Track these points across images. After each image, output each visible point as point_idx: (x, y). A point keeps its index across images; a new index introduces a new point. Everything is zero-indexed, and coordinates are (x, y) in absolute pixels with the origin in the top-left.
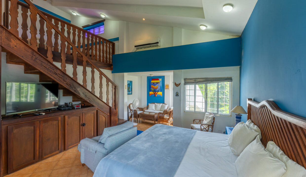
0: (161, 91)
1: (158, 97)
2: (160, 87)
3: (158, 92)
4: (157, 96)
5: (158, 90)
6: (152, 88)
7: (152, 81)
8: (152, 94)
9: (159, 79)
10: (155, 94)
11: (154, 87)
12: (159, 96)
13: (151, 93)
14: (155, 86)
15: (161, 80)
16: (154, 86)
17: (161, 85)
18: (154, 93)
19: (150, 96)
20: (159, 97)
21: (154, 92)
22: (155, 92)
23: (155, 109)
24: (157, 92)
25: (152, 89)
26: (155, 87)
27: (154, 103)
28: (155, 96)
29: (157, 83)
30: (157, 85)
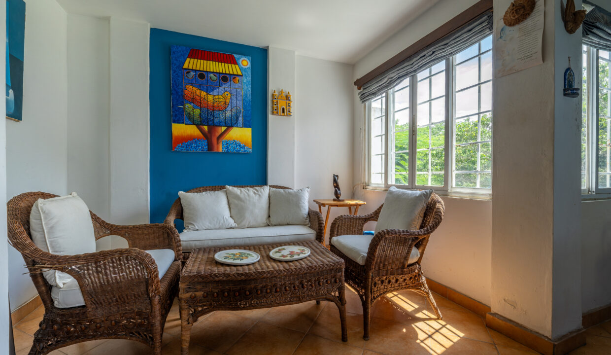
0: (245, 125)
1: (227, 153)
2: (244, 100)
3: (230, 125)
4: (221, 149)
5: (228, 114)
6: (193, 101)
7: (191, 63)
8: (186, 140)
9: (236, 56)
10: (208, 136)
11: (206, 100)
12: (238, 153)
13: (180, 129)
14: (207, 92)
15: (245, 62)
16: (203, 94)
17: (249, 93)
18: (201, 130)
19: (178, 148)
20: (236, 153)
21: (206, 128)
22: (213, 126)
23: (232, 222)
24: (224, 128)
25: (188, 106)
26: (210, 98)
27: (221, 188)
28: (210, 148)
29: (225, 78)
30: (226, 86)
